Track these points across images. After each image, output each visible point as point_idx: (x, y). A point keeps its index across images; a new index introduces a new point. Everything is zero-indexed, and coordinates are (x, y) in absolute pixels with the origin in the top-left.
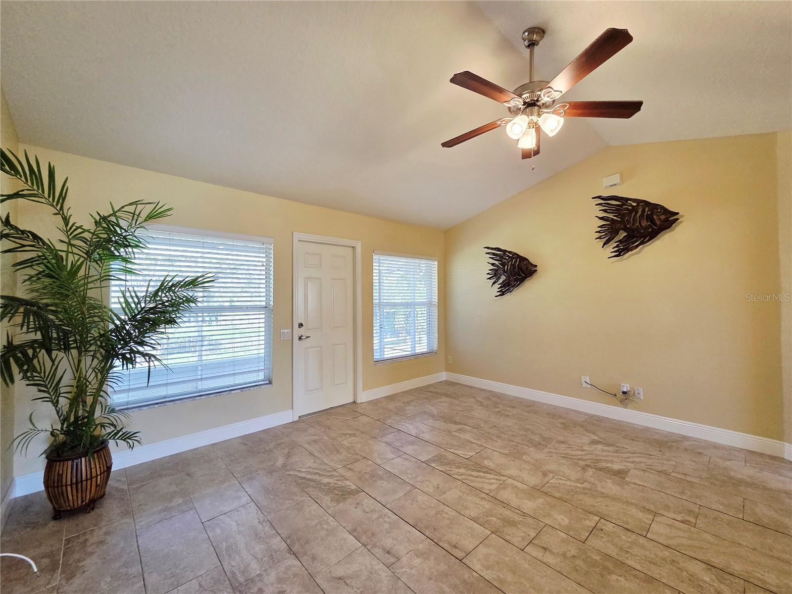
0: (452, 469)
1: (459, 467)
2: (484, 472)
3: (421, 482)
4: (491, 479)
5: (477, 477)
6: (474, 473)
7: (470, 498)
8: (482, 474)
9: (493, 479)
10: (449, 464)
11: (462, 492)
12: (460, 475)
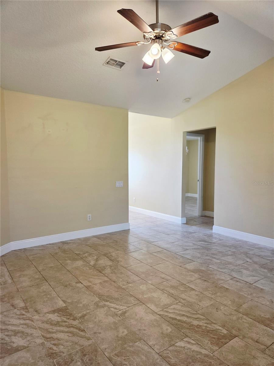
0: (205, 325)
1: (199, 326)
2: (176, 319)
3: (232, 314)
4: (172, 313)
5: (184, 315)
6: (185, 319)
7: (194, 300)
8: (178, 318)
9: (170, 313)
10: (208, 331)
11: (198, 305)
12: (198, 318)
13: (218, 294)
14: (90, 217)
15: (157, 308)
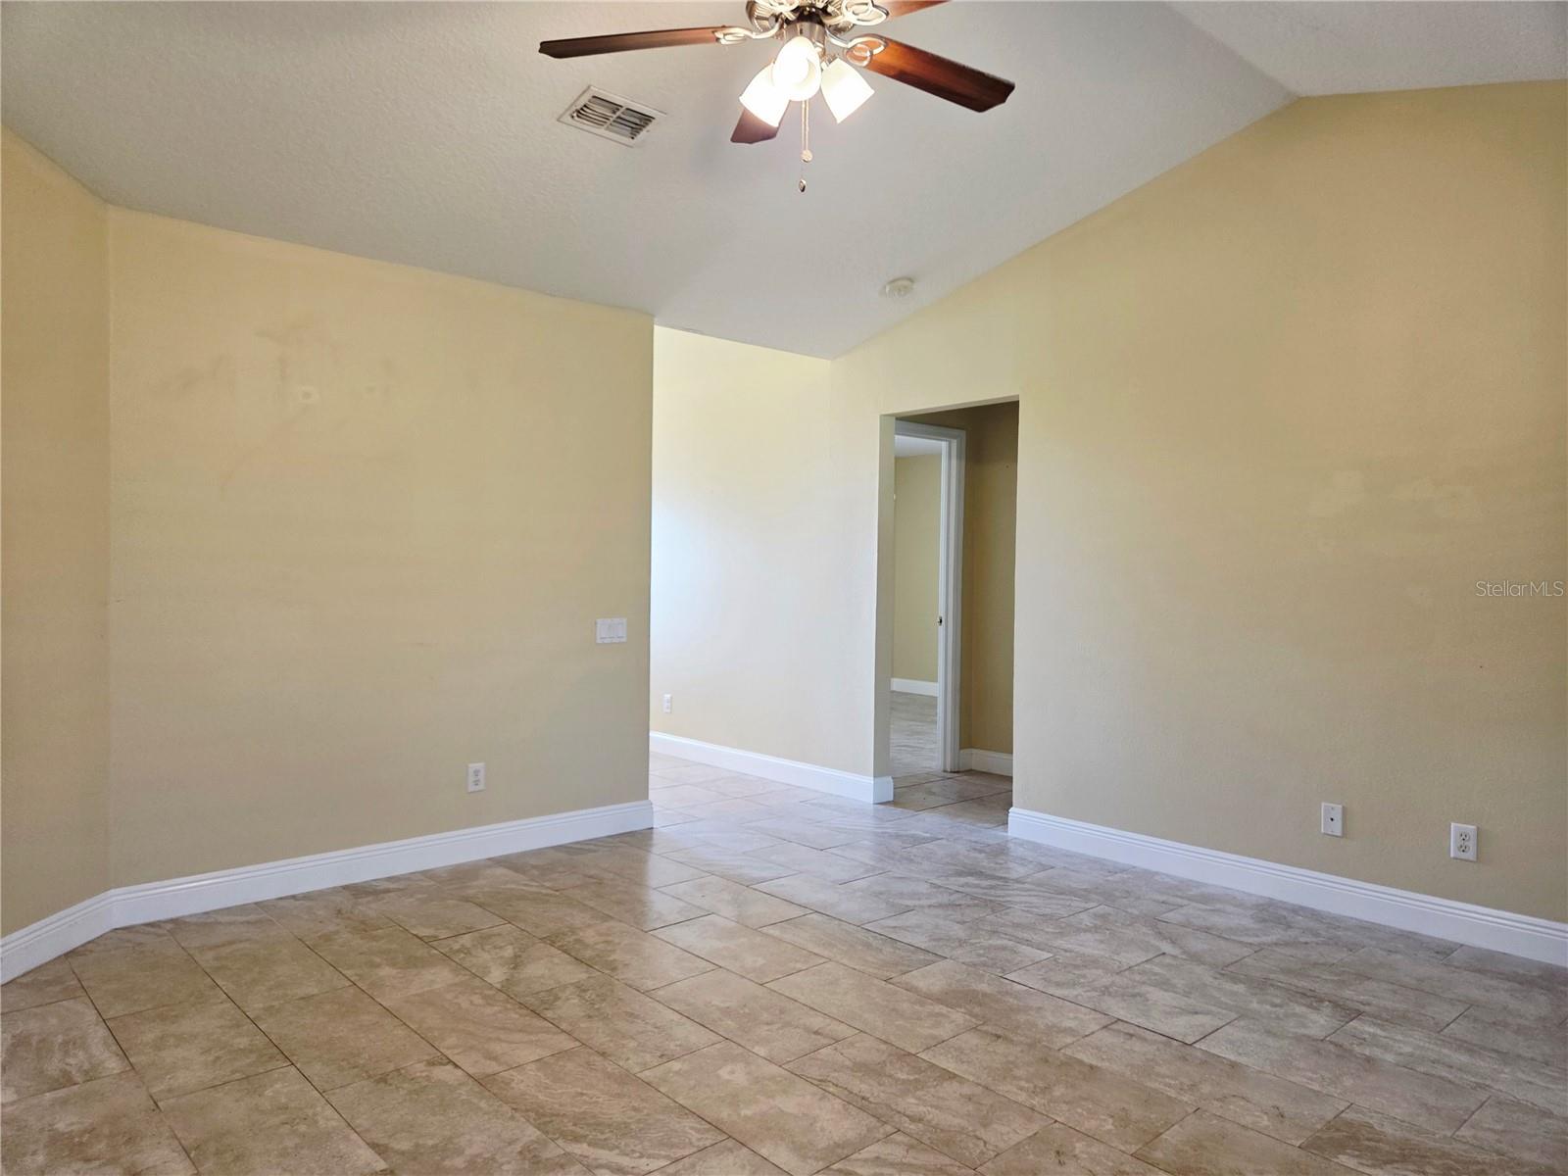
7: (957, 1121)
11: (979, 1139)
13: (1059, 1091)
14: (481, 776)
15: (804, 1158)
